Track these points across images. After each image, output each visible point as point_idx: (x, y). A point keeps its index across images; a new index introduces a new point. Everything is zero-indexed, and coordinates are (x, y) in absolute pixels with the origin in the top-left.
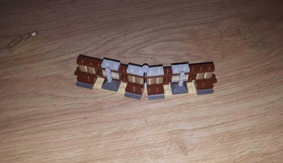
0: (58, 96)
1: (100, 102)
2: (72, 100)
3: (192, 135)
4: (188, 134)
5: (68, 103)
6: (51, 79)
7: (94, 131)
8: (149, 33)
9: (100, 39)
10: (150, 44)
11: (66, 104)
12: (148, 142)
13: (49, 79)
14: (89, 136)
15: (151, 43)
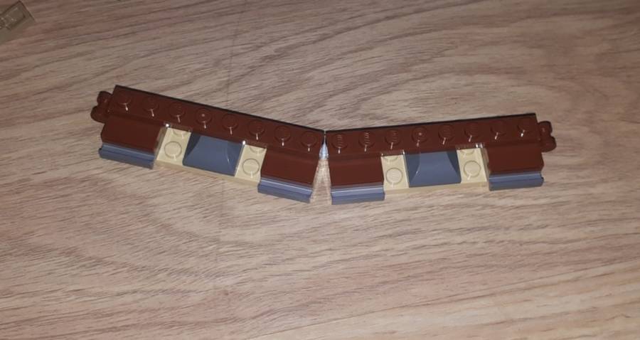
0: (90, 258)
1: (229, 289)
2: (139, 276)
5: (125, 288)
6: (69, 191)
8: (406, 35)
9: (238, 49)
10: (407, 81)
11: (117, 289)
13: (62, 193)
15: (410, 76)
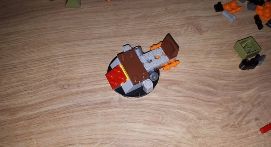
3: (206, 20)
4: (203, 20)
7: (123, 15)
12: (168, 25)
14: (119, 18)
